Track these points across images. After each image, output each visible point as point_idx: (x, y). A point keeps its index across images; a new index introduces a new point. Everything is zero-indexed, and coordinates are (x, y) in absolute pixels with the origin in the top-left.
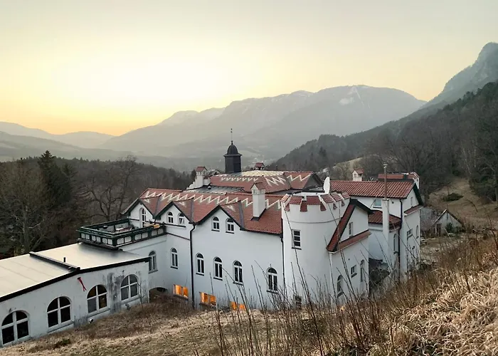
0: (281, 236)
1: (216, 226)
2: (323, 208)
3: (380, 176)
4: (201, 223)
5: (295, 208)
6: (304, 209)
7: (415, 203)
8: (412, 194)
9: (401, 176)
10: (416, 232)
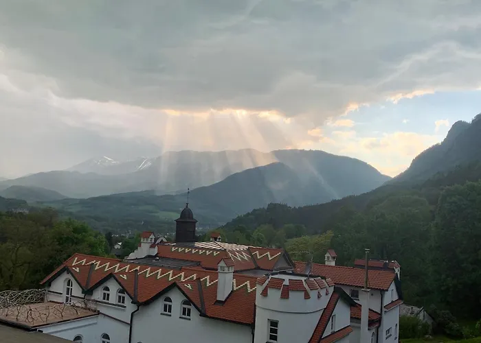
0: (252, 326)
1: (168, 309)
2: (307, 296)
3: (358, 262)
4: (147, 303)
5: (274, 294)
6: (285, 295)
7: (396, 297)
8: (393, 287)
9: (381, 263)
10: (395, 332)
